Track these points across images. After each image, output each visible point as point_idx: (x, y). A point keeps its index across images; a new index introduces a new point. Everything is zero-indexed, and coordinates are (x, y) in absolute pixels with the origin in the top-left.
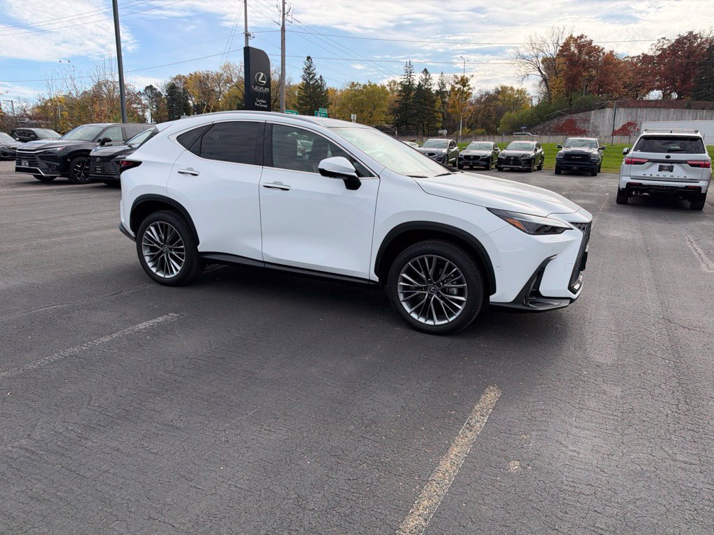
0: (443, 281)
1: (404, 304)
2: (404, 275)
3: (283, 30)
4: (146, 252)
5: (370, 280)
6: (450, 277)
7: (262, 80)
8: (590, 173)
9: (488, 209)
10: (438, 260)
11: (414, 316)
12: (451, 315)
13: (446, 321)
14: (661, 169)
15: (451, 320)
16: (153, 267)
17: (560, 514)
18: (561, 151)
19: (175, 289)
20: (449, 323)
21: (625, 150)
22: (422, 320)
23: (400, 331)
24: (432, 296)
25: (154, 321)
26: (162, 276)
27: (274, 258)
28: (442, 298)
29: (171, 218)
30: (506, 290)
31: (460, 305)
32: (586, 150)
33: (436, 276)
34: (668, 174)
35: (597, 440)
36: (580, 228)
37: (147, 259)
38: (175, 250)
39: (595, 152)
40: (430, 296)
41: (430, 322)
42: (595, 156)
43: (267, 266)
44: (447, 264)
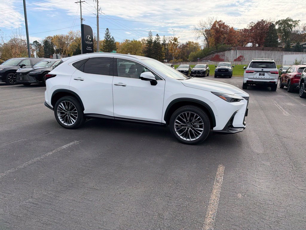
0: (193, 123)
1: (177, 132)
2: (177, 120)
3: (98, 17)
4: (59, 115)
5: (162, 123)
6: (196, 121)
7: (89, 38)
8: (228, 77)
9: (212, 92)
10: (191, 114)
11: (181, 137)
12: (197, 136)
13: (195, 139)
14: (260, 75)
15: (197, 138)
16: (62, 121)
17: (264, 213)
18: (217, 68)
19: (73, 130)
20: (196, 140)
21: (244, 67)
22: (185, 139)
23: (175, 144)
24: (189, 129)
25: (69, 144)
26: (67, 125)
27: (119, 115)
28: (193, 129)
29: (71, 99)
30: (220, 125)
31: (201, 132)
32: (227, 67)
33: (190, 121)
34: (263, 77)
35: (267, 183)
36: (246, 99)
37: (59, 117)
38: (73, 113)
39: (230, 68)
40: (188, 129)
41: (188, 140)
42: (230, 70)
43: (116, 119)
44: (195, 115)
